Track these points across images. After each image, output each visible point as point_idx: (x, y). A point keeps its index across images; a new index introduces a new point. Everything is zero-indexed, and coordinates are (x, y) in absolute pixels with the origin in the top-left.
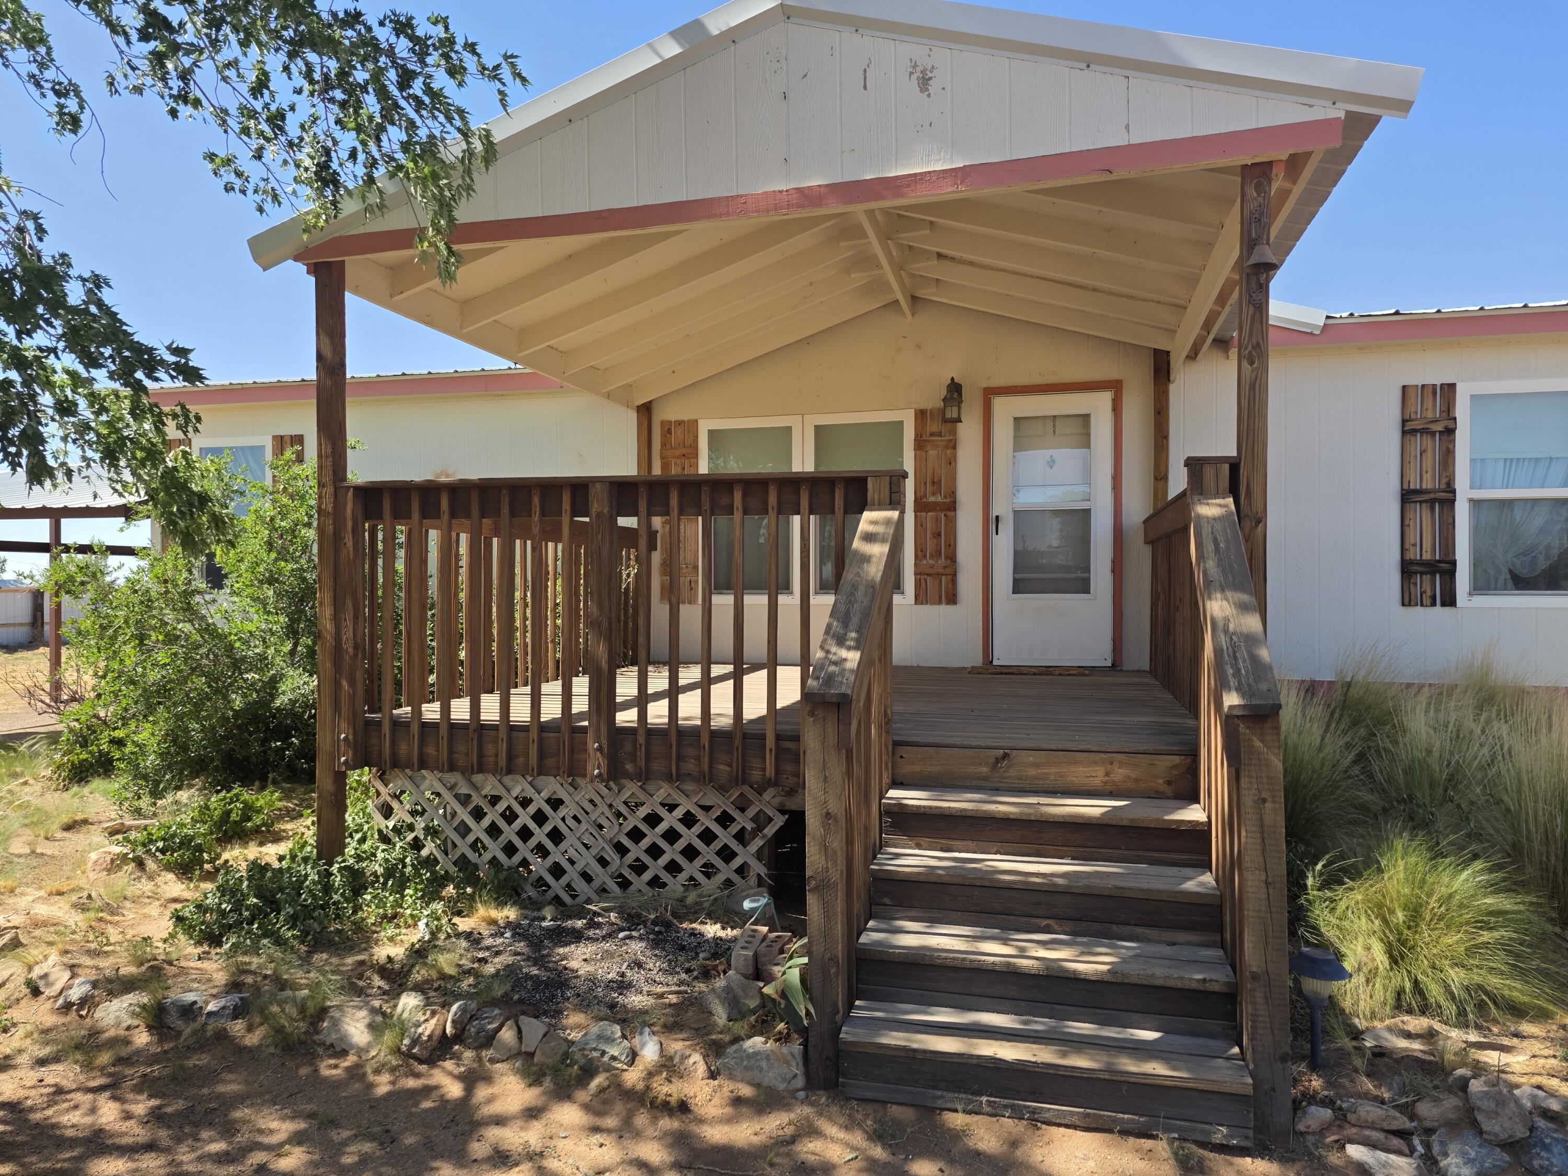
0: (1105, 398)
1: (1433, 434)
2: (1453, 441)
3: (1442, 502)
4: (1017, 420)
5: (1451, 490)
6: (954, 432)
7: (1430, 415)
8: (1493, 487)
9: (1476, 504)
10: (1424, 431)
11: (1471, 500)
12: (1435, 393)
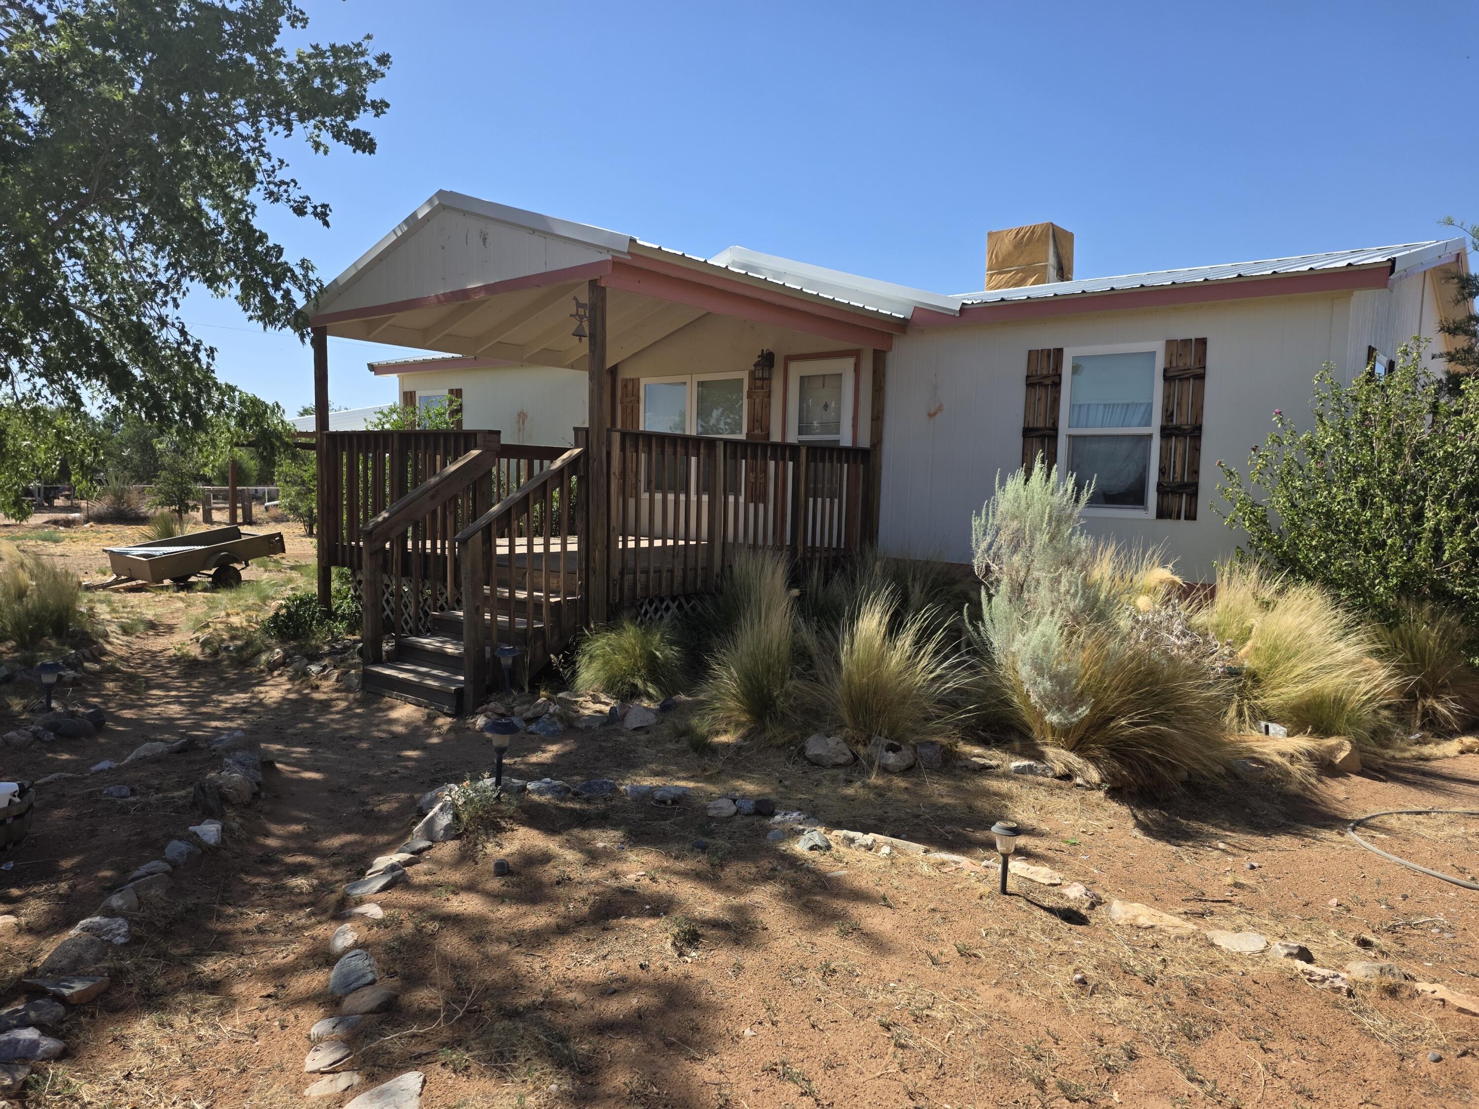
0: (850, 362)
1: (1046, 386)
2: (1059, 392)
3: (1049, 437)
4: (802, 378)
5: (1055, 428)
6: (770, 386)
7: (1045, 372)
8: (1094, 427)
9: (1072, 438)
10: (1040, 384)
11: (1070, 436)
12: (1049, 356)
